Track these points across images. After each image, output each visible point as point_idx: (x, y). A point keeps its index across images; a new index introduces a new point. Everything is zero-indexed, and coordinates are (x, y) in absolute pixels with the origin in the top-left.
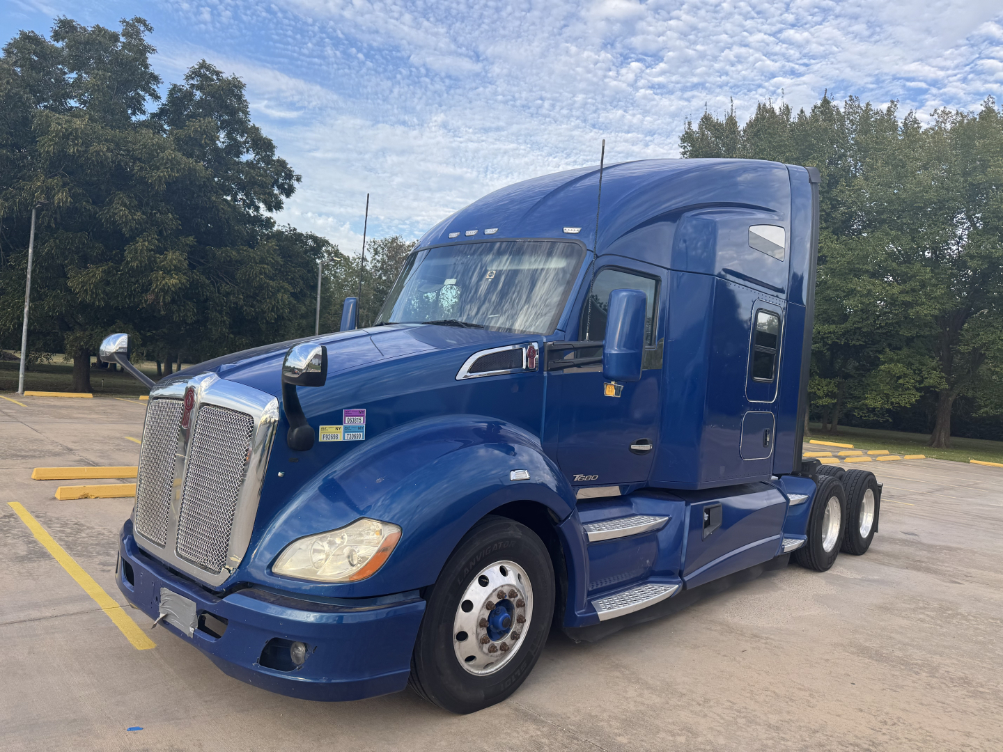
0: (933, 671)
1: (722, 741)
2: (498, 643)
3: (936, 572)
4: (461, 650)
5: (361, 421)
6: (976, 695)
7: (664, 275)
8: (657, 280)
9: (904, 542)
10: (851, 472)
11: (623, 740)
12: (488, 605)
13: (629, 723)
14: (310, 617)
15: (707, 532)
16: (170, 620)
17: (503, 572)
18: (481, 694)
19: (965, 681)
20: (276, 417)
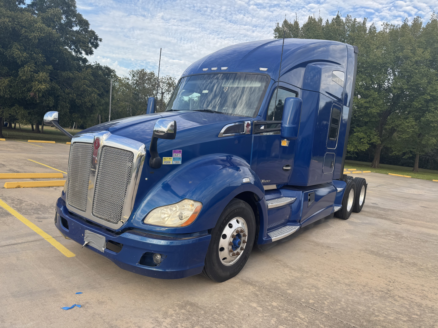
0: (401, 260)
1: (329, 291)
2: (235, 252)
3: (389, 220)
4: (222, 255)
5: (180, 155)
6: (420, 270)
7: (300, 91)
8: (297, 94)
9: (373, 207)
10: (357, 179)
11: (290, 292)
12: (233, 236)
13: (290, 284)
14: (163, 242)
15: (310, 203)
16: (91, 245)
17: (238, 222)
18: (228, 274)
19: (415, 264)
20: (144, 153)
